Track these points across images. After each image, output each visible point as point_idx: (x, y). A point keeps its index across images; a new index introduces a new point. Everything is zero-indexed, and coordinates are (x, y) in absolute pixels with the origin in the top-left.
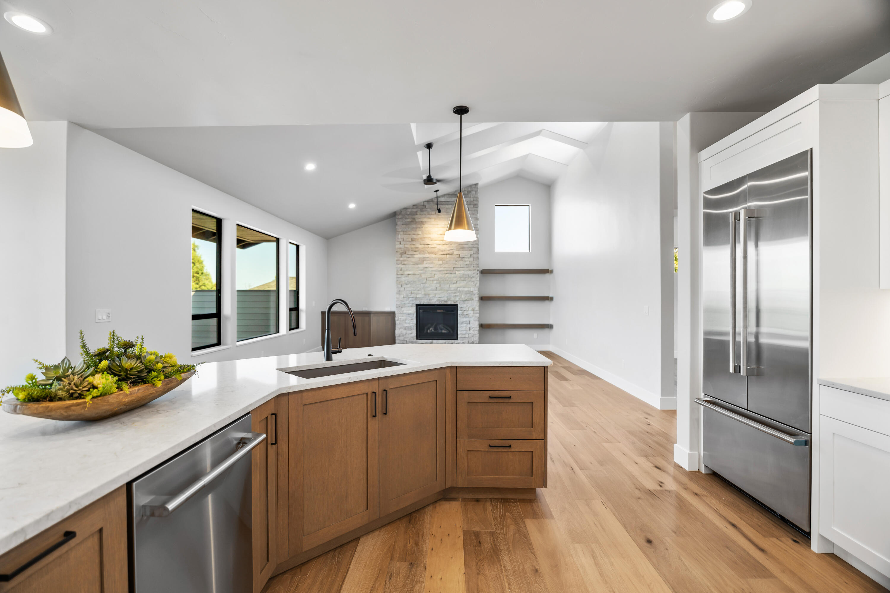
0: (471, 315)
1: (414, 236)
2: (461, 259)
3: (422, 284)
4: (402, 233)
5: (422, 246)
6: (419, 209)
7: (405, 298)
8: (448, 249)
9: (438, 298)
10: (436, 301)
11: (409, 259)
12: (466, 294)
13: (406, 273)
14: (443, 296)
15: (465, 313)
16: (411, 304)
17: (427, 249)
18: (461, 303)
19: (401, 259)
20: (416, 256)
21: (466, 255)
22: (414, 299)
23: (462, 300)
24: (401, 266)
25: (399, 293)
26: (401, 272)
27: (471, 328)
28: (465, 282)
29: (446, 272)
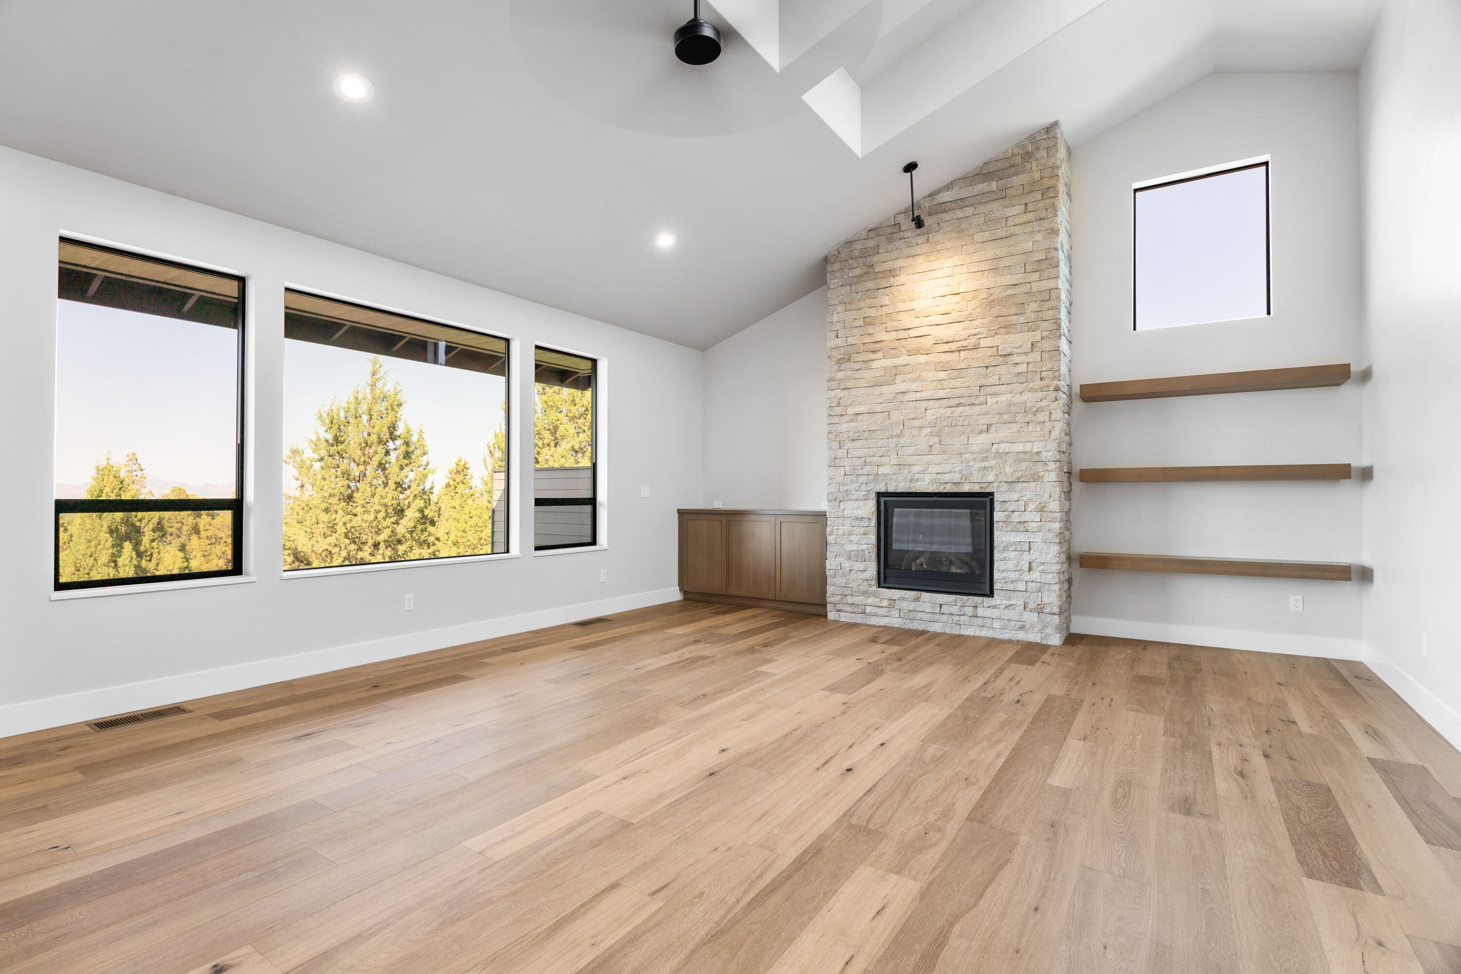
0: (1034, 524)
1: (872, 312)
2: (1000, 359)
3: (892, 436)
4: (840, 308)
5: (894, 335)
6: (883, 238)
7: (849, 477)
8: (964, 333)
9: (934, 476)
10: (928, 484)
11: (858, 375)
12: (1018, 461)
13: (852, 410)
14: (948, 468)
15: (1016, 517)
16: (863, 493)
17: (904, 342)
18: (1002, 489)
19: (840, 375)
20: (875, 365)
21: (1018, 345)
22: (871, 478)
23: (1005, 479)
24: (840, 394)
25: (834, 463)
26: (839, 410)
27: (1034, 564)
28: (1015, 427)
29: (957, 401)
